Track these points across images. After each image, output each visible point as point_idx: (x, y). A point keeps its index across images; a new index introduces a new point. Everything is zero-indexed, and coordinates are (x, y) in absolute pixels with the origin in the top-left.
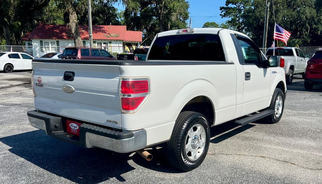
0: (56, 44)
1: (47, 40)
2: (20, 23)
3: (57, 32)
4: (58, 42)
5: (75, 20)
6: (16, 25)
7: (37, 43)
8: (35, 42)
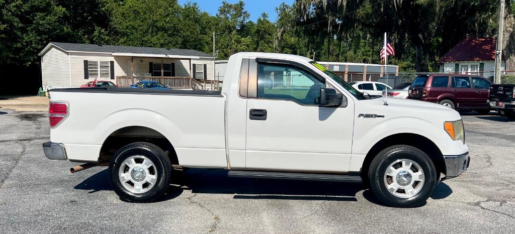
0: (478, 68)
1: (466, 63)
2: (441, 40)
3: (487, 49)
4: (482, 65)
5: (511, 27)
6: (435, 43)
7: (450, 67)
8: (448, 67)
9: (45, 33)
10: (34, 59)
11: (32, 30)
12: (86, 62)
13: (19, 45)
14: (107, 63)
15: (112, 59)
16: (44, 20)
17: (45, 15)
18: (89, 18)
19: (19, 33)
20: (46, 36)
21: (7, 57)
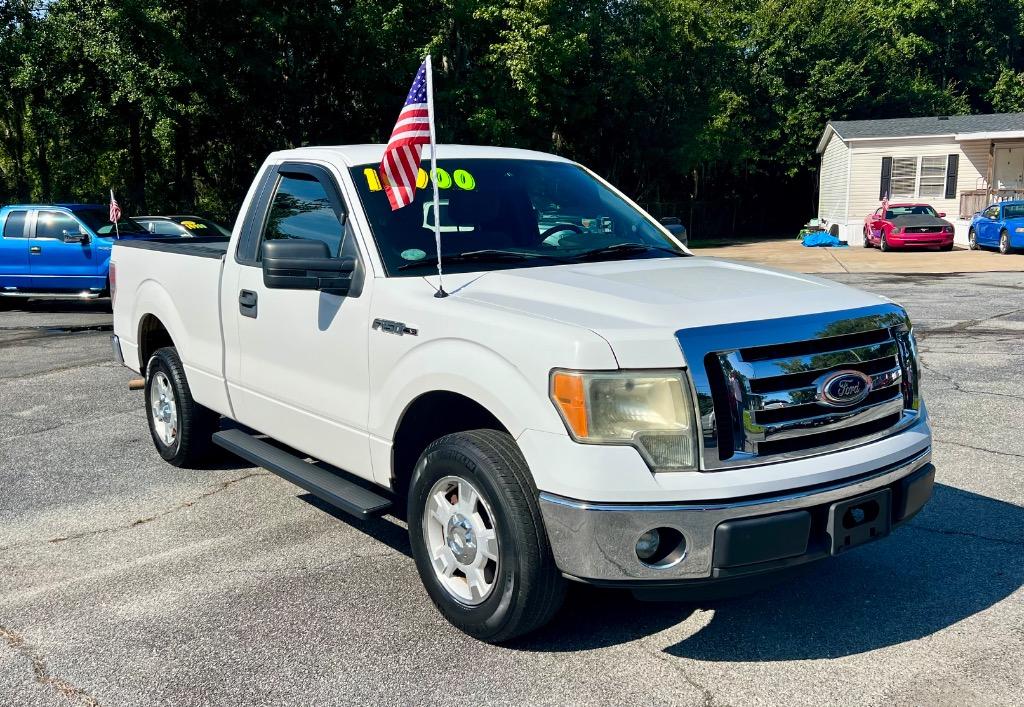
9: (830, 103)
10: (806, 161)
11: (805, 100)
12: (887, 162)
13: (776, 134)
14: (939, 159)
15: (955, 149)
16: (832, 72)
17: (833, 64)
18: (987, 51)
19: (779, 109)
20: (833, 109)
21: (751, 161)
